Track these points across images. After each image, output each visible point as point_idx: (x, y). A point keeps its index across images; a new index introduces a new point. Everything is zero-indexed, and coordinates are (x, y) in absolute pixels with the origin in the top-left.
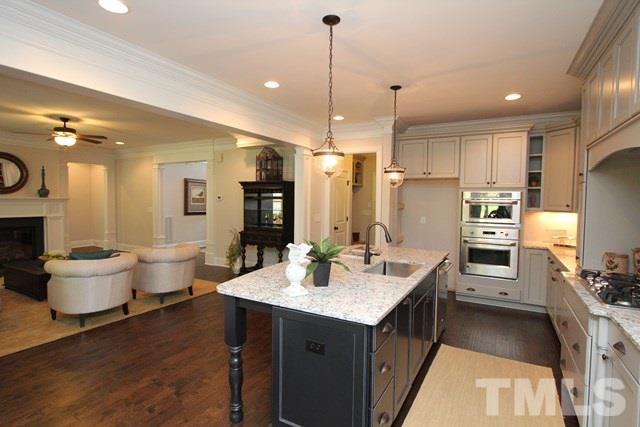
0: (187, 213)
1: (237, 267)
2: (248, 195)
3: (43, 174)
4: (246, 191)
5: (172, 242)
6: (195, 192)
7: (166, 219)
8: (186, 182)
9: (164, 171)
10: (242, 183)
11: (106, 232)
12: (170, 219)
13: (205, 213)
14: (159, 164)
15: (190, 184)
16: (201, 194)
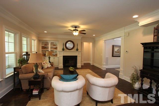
0: (113, 56)
1: (137, 86)
2: (146, 50)
3: (77, 45)
4: (145, 48)
5: (108, 65)
6: (116, 49)
7: (106, 58)
8: (113, 46)
9: (106, 43)
10: (142, 44)
11: (91, 60)
12: (108, 58)
13: (120, 56)
14: (105, 40)
15: (114, 47)
16: (118, 50)
